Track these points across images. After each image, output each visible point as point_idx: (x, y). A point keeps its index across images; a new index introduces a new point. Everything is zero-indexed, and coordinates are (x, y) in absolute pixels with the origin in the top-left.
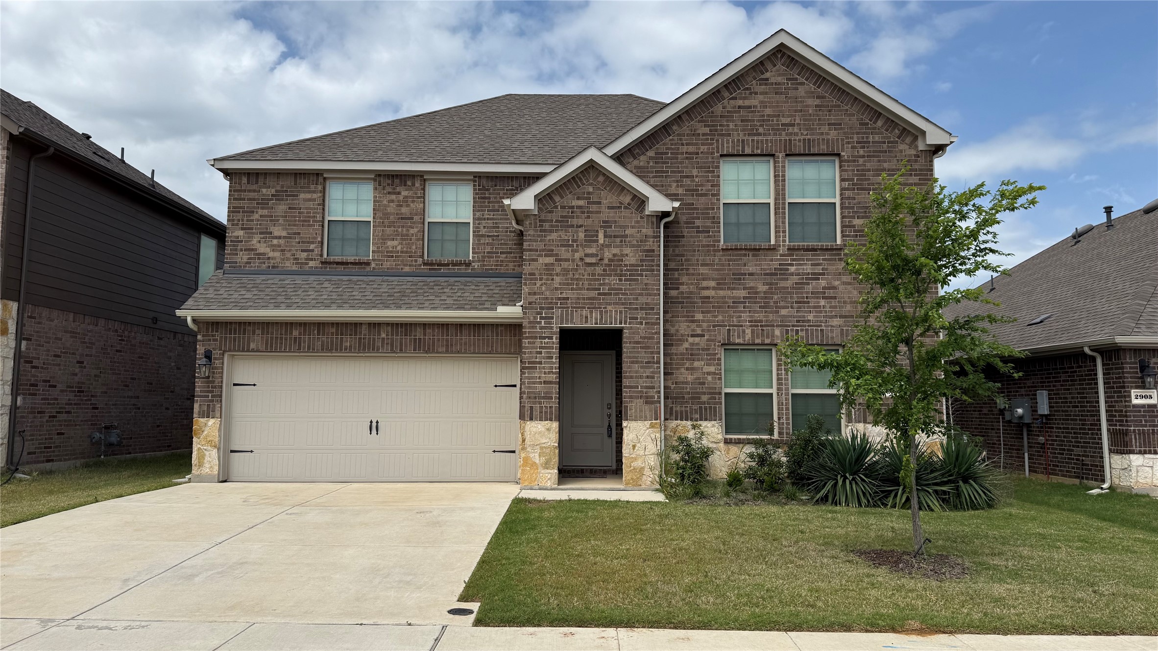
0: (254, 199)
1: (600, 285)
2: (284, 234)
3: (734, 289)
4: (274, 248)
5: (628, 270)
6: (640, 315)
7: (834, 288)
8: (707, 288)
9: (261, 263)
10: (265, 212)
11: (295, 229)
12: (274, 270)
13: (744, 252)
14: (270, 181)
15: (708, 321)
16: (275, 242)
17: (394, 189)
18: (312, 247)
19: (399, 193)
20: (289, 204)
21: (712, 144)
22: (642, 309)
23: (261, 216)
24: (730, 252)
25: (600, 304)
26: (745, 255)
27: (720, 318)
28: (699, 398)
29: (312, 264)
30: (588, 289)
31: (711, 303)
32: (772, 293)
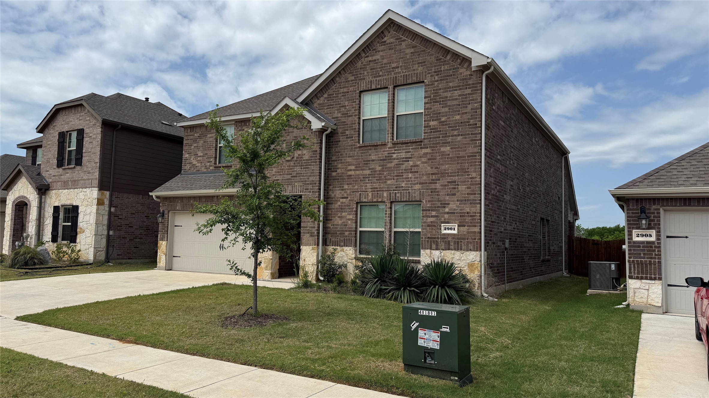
1: (292, 172)
5: (305, 163)
6: (310, 187)
7: (417, 166)
8: (351, 170)
9: (194, 169)
10: (196, 145)
11: (206, 152)
12: (198, 172)
14: (198, 130)
15: (350, 189)
16: (199, 158)
17: (242, 128)
18: (212, 159)
19: (244, 130)
20: (204, 140)
21: (355, 86)
22: (311, 184)
23: (194, 147)
24: (363, 148)
25: (292, 182)
26: (370, 149)
27: (356, 187)
28: (344, 234)
29: (211, 168)
30: (287, 174)
31: (351, 178)
32: (383, 171)
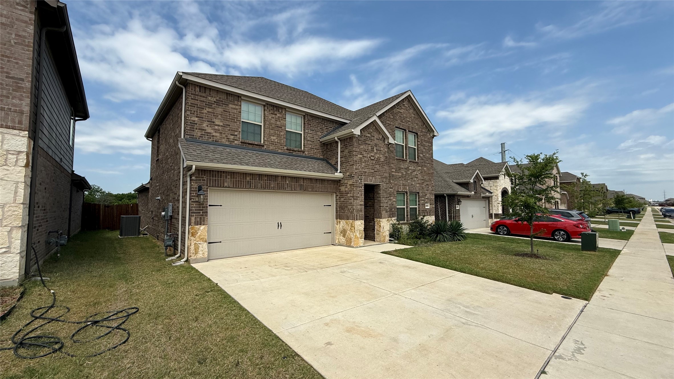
0: (204, 102)
1: (375, 168)
2: (221, 124)
3: (399, 173)
4: (216, 131)
5: (381, 163)
6: (384, 180)
7: (417, 175)
8: (393, 172)
9: (208, 138)
10: (210, 110)
11: (227, 123)
12: (216, 143)
13: (400, 161)
14: (213, 93)
15: (394, 183)
16: (216, 127)
17: (274, 112)
18: (236, 133)
19: (276, 115)
20: (223, 108)
21: (393, 122)
22: (385, 178)
23: (208, 112)
24: (398, 160)
25: (374, 175)
26: (401, 162)
27: (396, 182)
28: (392, 210)
29: (236, 142)
30: (371, 169)
31: (394, 177)
32: (406, 175)
